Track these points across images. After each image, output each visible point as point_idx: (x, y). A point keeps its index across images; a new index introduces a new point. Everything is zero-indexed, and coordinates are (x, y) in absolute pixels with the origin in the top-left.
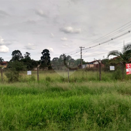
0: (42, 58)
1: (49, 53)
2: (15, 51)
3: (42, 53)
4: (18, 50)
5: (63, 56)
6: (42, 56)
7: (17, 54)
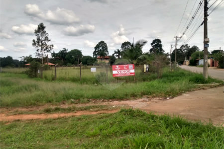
0: (151, 50)
1: (161, 43)
2: (125, 42)
3: (152, 44)
4: (128, 42)
5: (185, 46)
6: (152, 48)
7: (127, 47)
